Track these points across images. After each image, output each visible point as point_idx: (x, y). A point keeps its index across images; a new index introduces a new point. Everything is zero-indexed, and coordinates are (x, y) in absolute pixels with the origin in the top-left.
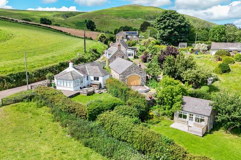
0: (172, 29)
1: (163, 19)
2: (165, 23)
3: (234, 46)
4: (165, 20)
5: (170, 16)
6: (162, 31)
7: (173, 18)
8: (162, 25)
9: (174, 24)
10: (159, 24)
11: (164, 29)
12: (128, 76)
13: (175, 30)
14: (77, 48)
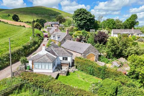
0: (86, 21)
1: (79, 14)
2: (81, 17)
3: (126, 32)
4: (81, 15)
5: (84, 12)
6: (79, 22)
7: (86, 14)
8: (79, 18)
9: (87, 17)
10: (76, 17)
11: (80, 20)
12: (87, 55)
13: (87, 21)
14: (24, 33)
